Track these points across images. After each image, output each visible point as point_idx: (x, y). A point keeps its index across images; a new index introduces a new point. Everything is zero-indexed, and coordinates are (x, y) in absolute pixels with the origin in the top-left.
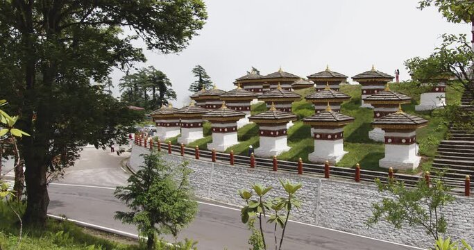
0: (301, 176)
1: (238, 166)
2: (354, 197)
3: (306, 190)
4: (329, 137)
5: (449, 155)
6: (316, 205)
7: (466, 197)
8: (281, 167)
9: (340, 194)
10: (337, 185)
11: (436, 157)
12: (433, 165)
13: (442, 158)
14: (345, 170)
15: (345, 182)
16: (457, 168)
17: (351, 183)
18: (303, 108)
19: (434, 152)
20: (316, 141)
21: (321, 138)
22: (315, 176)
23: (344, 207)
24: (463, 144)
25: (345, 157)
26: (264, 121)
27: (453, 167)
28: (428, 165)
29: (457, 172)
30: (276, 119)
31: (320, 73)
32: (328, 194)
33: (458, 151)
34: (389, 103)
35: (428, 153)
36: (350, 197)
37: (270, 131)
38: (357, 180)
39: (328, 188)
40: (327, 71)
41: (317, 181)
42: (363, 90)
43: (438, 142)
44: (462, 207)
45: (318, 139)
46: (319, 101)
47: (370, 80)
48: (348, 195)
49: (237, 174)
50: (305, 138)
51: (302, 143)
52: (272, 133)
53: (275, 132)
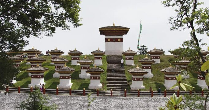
0: (58, 95)
1: (23, 93)
2: (83, 102)
3: (61, 101)
4: (67, 77)
5: (111, 82)
6: (66, 108)
7: (125, 97)
8: (47, 92)
9: (77, 102)
10: (75, 98)
11: (107, 84)
12: (107, 87)
13: (109, 84)
14: (75, 91)
15: (79, 96)
16: (115, 87)
17: (82, 96)
18: (46, 65)
19: (106, 82)
20: (60, 80)
21: (63, 78)
22: (65, 95)
23: (79, 107)
24: (114, 78)
25: (72, 86)
26: (35, 71)
27: (114, 87)
28: (105, 86)
29: (116, 88)
30: (42, 70)
31: (53, 50)
32: (72, 102)
33: (113, 81)
34: (87, 63)
35: (104, 82)
36: (82, 102)
37: (37, 76)
38: (84, 95)
39: (72, 100)
40: (56, 50)
41: (66, 97)
42: (72, 58)
43: (105, 78)
44: (124, 101)
45: (61, 78)
46: (58, 62)
47: (75, 54)
48: (81, 102)
49: (23, 97)
50: (51, 78)
51: (51, 81)
52: (38, 77)
53: (39, 76)
